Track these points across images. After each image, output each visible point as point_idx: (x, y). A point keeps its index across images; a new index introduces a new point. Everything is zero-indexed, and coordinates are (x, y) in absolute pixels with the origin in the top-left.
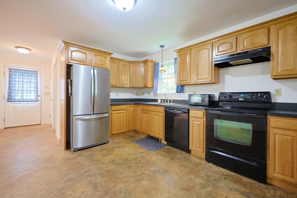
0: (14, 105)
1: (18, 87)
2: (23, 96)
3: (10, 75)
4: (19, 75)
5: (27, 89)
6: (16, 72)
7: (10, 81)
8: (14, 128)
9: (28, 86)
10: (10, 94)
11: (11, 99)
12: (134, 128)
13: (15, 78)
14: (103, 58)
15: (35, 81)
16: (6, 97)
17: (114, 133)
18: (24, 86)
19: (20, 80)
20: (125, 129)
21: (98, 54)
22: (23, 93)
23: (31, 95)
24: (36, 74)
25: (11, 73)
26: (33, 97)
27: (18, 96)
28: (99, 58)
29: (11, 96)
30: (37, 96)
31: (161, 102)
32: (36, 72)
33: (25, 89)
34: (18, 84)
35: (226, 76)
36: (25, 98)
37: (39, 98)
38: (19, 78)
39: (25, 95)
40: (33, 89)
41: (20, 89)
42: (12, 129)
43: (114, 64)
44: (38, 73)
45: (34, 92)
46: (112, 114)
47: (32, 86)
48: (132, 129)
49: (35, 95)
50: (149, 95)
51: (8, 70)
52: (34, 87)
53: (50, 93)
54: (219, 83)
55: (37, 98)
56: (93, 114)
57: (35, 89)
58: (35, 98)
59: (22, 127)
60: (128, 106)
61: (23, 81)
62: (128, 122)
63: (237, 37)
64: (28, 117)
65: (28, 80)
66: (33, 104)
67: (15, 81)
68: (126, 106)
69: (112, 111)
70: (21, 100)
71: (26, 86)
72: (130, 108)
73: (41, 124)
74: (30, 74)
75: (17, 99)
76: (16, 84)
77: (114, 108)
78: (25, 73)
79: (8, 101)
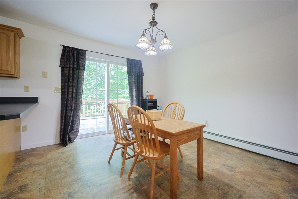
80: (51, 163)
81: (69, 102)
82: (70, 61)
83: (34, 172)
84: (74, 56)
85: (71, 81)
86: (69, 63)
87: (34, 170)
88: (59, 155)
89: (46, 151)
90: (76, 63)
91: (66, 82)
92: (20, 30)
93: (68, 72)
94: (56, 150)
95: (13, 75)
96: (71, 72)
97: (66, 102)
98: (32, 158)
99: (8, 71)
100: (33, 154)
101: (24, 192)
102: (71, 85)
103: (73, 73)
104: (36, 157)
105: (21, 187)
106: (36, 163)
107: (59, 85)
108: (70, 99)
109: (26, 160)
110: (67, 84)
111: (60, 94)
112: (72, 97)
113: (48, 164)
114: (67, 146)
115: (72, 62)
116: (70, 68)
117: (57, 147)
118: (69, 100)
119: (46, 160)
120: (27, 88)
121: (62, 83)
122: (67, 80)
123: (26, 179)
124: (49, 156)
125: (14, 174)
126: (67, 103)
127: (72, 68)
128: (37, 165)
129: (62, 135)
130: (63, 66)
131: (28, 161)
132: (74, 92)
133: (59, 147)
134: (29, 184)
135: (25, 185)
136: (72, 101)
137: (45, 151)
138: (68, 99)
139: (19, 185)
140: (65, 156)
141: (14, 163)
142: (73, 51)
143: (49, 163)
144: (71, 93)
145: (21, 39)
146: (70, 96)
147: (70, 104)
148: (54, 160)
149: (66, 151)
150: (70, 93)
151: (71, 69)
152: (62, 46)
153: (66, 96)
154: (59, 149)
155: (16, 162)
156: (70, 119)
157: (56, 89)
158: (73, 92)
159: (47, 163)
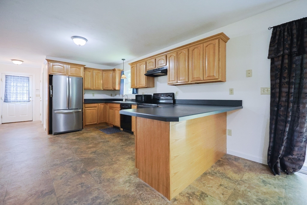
0: (10, 105)
1: (13, 90)
2: (16, 97)
3: (6, 80)
4: (13, 80)
5: (21, 92)
6: (12, 78)
7: (6, 85)
8: (10, 124)
9: (21, 89)
10: (6, 96)
11: (7, 100)
12: (105, 121)
13: (11, 83)
14: (77, 69)
15: (27, 85)
16: (3, 98)
17: (87, 124)
18: (18, 89)
19: (14, 84)
20: (96, 121)
21: (73, 66)
22: (17, 95)
23: (24, 96)
24: (28, 80)
25: (7, 79)
26: (26, 98)
27: (12, 98)
28: (74, 69)
29: (7, 97)
30: (29, 97)
31: (125, 101)
32: (28, 77)
33: (19, 92)
34: (13, 87)
35: (157, 82)
36: (19, 99)
37: (30, 99)
38: (13, 82)
39: (19, 96)
40: (25, 92)
41: (15, 91)
42: (8, 124)
43: (89, 72)
44: (30, 78)
45: (26, 94)
46: (86, 110)
47: (25, 89)
48: (103, 122)
49: (27, 96)
50: (119, 96)
51: (5, 76)
52: (27, 90)
53: (40, 95)
54: (154, 87)
55: (29, 99)
56: (69, 109)
57: (27, 92)
58: (27, 100)
59: (16, 123)
60: (99, 104)
61: (17, 86)
62: (99, 116)
63: (155, 59)
64: (22, 115)
65: (21, 85)
66: (26, 104)
67: (10, 85)
68: (98, 104)
69: (85, 107)
70: (15, 101)
71: (19, 89)
72: (101, 106)
73: (32, 121)
74: (23, 79)
75: (12, 100)
76: (11, 88)
77: (87, 105)
78: (18, 79)
79: (5, 102)
80: (242, 188)
81: (282, 109)
82: (284, 45)
83: (221, 185)
84: (292, 35)
85: (285, 75)
86: (281, 49)
87: (222, 183)
88: (258, 183)
89: (247, 167)
90: (295, 45)
91: (277, 79)
92: (222, 34)
93: (280, 62)
94: (259, 174)
95: (217, 79)
96: (286, 61)
97: (276, 109)
98: (229, 167)
99: (214, 76)
100: (233, 163)
101: (201, 201)
102: (286, 82)
103: (291, 63)
104: (233, 169)
105: (203, 193)
106: (228, 176)
107: (267, 84)
108: (283, 104)
109: (224, 166)
110: (278, 81)
111: (269, 96)
112: (288, 101)
113: (238, 187)
114: (277, 175)
115: (287, 46)
116: (283, 56)
117: (263, 170)
118: (282, 106)
119: (240, 179)
120: (231, 91)
121: (271, 80)
122: (279, 75)
123: (211, 188)
124: (246, 176)
125: (208, 174)
126: (278, 110)
127: (289, 55)
128: (228, 179)
129: (270, 155)
130: (273, 56)
131: (225, 169)
132: (292, 93)
133: (264, 170)
134: (209, 196)
135: (206, 194)
136: (288, 107)
137: (245, 166)
138: (280, 103)
139: (203, 191)
140: (265, 190)
141: (215, 164)
142: (289, 28)
143: (240, 185)
144: (286, 94)
145: (227, 42)
146: (284, 99)
147: (283, 111)
148: (247, 185)
149: (271, 183)
150: (284, 94)
151: (286, 57)
152: (271, 28)
153: (278, 99)
154: (263, 173)
155: (216, 164)
156: (284, 136)
157: (263, 90)
158: (288, 93)
159: (239, 184)
